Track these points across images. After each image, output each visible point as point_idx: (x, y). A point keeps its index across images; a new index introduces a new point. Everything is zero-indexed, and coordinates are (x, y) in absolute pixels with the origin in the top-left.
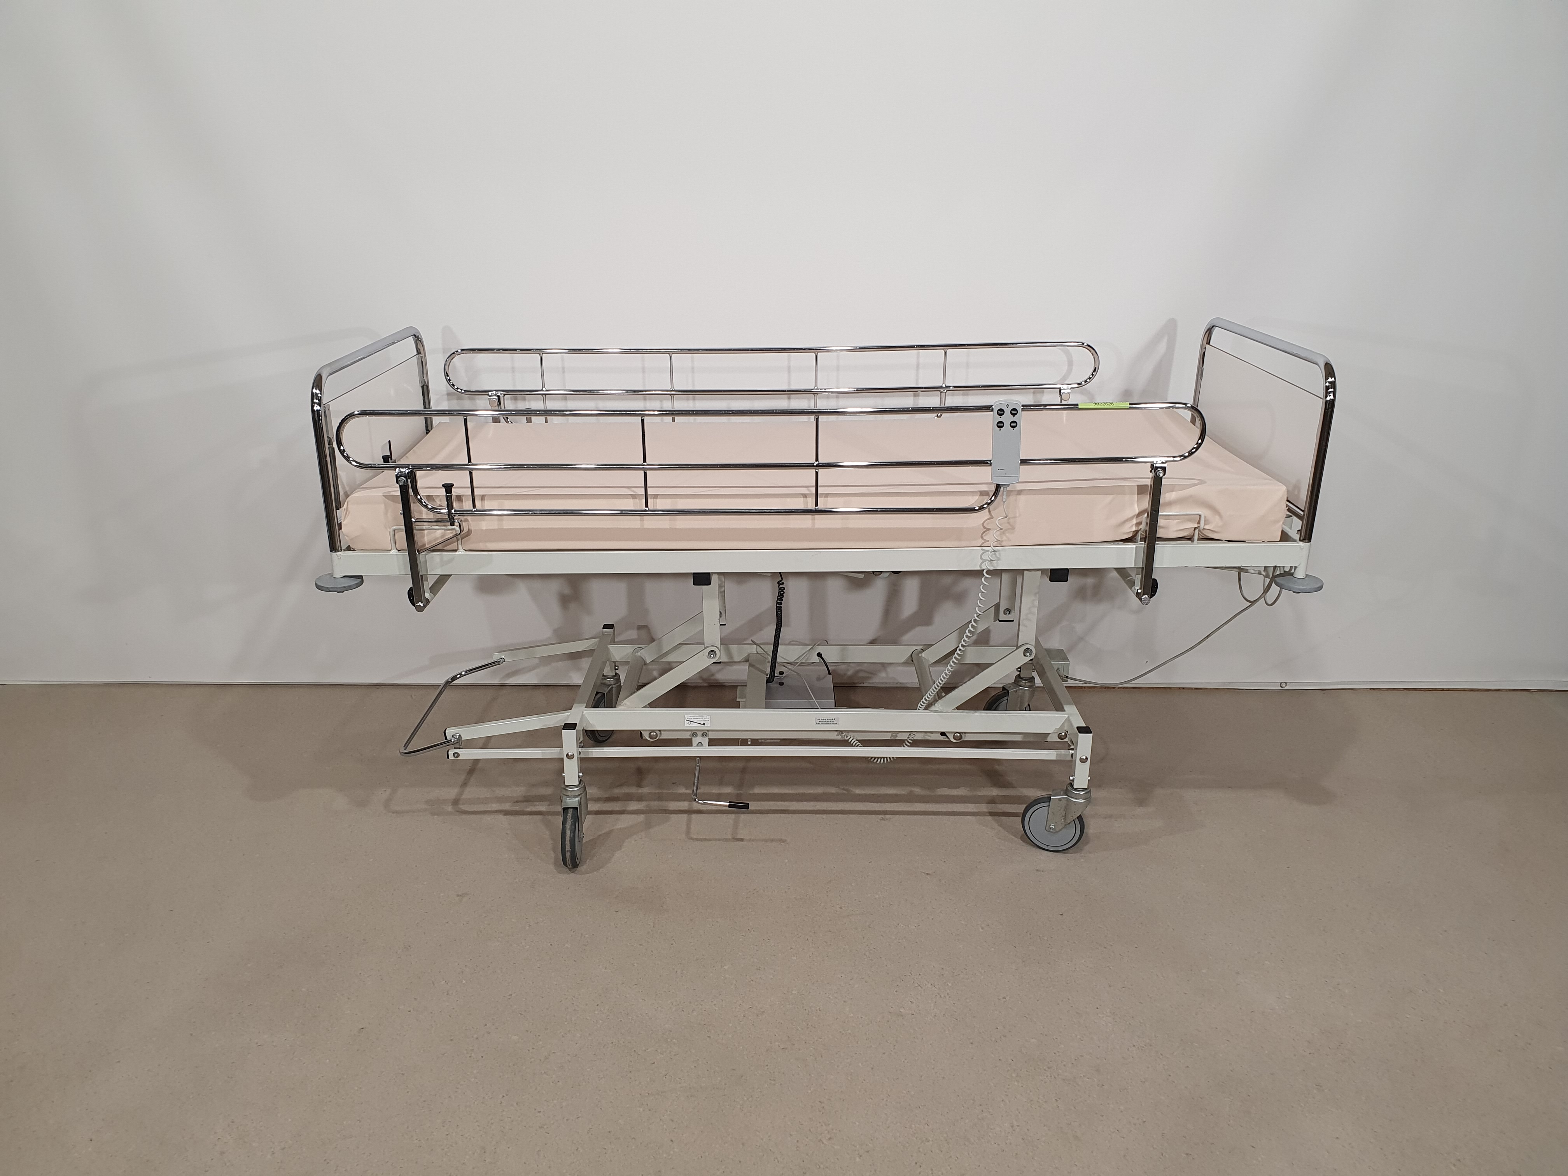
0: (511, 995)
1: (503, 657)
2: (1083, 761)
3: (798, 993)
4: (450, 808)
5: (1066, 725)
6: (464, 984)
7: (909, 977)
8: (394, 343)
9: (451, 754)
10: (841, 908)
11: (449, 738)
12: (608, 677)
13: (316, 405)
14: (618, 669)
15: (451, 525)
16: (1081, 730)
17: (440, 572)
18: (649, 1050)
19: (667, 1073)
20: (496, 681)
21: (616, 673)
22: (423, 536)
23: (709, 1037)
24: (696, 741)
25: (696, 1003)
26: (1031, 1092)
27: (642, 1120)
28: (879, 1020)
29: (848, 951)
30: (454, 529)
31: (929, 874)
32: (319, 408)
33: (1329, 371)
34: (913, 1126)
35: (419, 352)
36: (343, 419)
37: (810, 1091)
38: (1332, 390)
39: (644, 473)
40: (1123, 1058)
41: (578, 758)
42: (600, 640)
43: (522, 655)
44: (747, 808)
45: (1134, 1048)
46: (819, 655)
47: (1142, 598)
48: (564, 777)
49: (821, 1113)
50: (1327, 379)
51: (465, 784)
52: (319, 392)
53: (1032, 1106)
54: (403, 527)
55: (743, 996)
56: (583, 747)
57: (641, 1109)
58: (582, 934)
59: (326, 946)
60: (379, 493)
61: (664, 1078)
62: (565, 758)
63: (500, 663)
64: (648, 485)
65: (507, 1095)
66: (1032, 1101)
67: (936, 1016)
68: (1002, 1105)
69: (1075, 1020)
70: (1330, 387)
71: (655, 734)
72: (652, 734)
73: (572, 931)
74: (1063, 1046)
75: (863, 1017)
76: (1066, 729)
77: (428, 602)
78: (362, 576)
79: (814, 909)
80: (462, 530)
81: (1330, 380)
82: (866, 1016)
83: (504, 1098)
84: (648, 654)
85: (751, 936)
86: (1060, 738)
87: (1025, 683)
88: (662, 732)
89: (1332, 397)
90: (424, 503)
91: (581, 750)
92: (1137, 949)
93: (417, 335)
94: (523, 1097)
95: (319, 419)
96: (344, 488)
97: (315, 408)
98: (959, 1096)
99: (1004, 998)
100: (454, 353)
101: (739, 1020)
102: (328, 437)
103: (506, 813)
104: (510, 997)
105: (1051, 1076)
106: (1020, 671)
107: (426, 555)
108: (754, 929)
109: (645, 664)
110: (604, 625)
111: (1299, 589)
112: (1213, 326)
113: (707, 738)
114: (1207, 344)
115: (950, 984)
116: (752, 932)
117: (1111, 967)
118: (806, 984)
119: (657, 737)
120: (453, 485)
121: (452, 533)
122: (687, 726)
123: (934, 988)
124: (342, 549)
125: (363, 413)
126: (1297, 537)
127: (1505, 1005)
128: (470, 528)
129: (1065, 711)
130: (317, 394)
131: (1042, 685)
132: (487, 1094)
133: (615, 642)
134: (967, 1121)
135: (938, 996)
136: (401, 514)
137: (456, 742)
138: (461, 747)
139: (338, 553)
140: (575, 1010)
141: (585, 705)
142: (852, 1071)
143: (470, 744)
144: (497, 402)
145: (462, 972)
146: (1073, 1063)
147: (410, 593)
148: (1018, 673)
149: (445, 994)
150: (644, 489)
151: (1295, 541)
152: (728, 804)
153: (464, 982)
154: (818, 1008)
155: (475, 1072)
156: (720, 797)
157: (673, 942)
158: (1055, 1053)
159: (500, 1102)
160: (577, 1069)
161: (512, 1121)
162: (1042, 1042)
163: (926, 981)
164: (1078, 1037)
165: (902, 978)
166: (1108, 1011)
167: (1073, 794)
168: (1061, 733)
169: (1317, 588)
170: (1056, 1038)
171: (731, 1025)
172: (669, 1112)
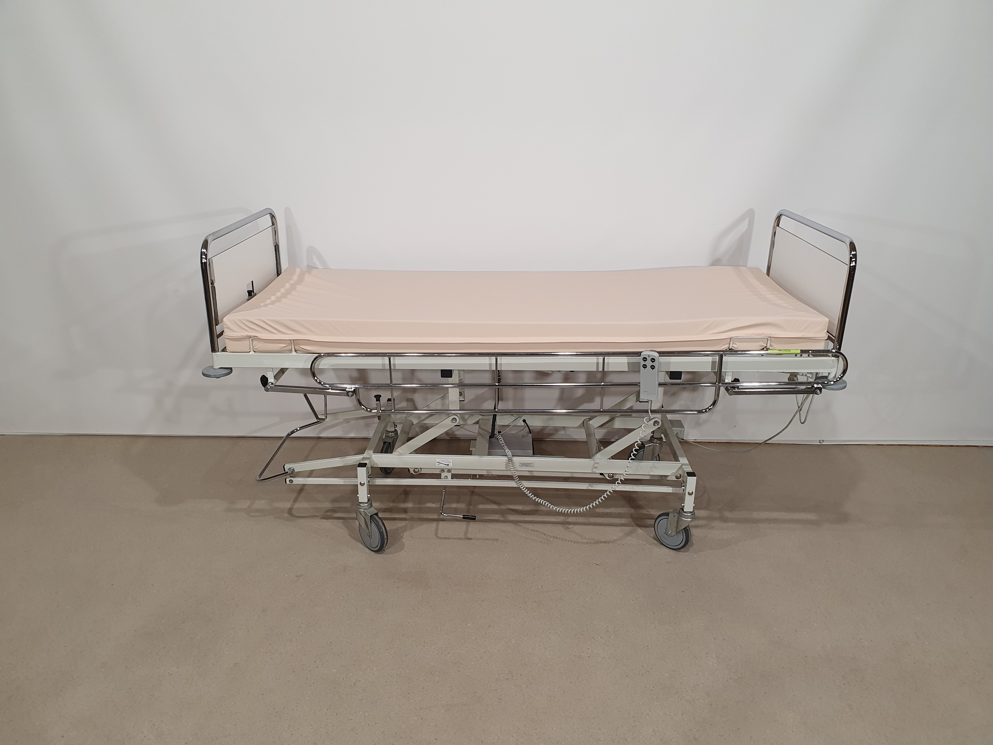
1: (324, 418)
2: (690, 494)
3: (516, 642)
4: (286, 515)
5: (680, 470)
7: (586, 632)
8: (259, 217)
9: (288, 480)
10: (542, 586)
11: (286, 470)
12: (390, 432)
13: (203, 259)
14: (396, 427)
16: (690, 474)
18: (420, 680)
20: (316, 434)
21: (395, 430)
23: (459, 671)
24: (443, 475)
25: (450, 648)
26: (665, 708)
27: (417, 725)
28: (567, 660)
29: (547, 615)
31: (598, 564)
32: (205, 261)
33: (852, 247)
34: (591, 730)
35: (273, 224)
37: (524, 707)
38: (854, 259)
40: (724, 686)
41: (367, 485)
43: (332, 418)
44: (474, 519)
45: (731, 680)
46: (524, 421)
47: (730, 391)
48: (358, 497)
49: (532, 722)
50: (851, 252)
51: (295, 501)
52: (206, 251)
53: (667, 718)
55: (480, 644)
56: (371, 478)
57: (416, 718)
58: (376, 602)
59: (212, 609)
61: (431, 698)
62: (359, 485)
63: (320, 422)
65: (330, 708)
66: (666, 714)
67: (604, 658)
68: (648, 717)
69: (693, 661)
70: (853, 258)
72: (416, 470)
73: (370, 600)
74: (685, 678)
75: (557, 658)
76: (680, 473)
78: (231, 368)
79: (525, 587)
81: (853, 253)
82: (559, 658)
83: (328, 710)
84: (414, 419)
85: (485, 604)
86: (677, 478)
87: (657, 441)
88: (422, 469)
89: (854, 264)
91: (370, 480)
92: (732, 615)
93: (272, 213)
94: (340, 710)
95: (205, 268)
97: (203, 261)
99: (647, 646)
101: (478, 660)
102: (211, 280)
103: (323, 518)
104: (331, 643)
105: (678, 698)
106: (653, 434)
108: (486, 600)
109: (412, 425)
110: (388, 399)
111: (831, 388)
112: (781, 215)
113: (451, 473)
114: (777, 226)
115: (613, 637)
116: (485, 602)
117: (715, 627)
118: (520, 636)
119: (419, 472)
122: (437, 466)
123: (602, 640)
124: (219, 350)
129: (680, 461)
130: (204, 252)
131: (665, 441)
132: (317, 708)
134: (625, 727)
135: (605, 645)
137: (291, 473)
138: (296, 476)
139: (216, 353)
140: (372, 652)
141: (372, 451)
142: (551, 694)
143: (301, 474)
145: (300, 627)
146: (692, 690)
149: (289, 641)
152: (462, 516)
153: (301, 633)
154: (529, 652)
155: (309, 693)
156: (456, 511)
157: (435, 608)
158: (681, 683)
159: (325, 713)
160: (375, 691)
161: (334, 726)
162: (672, 676)
163: (597, 635)
164: (695, 672)
165: (582, 633)
166: (714, 655)
167: (684, 515)
168: (676, 476)
169: (843, 387)
170: (681, 673)
171: (472, 663)
172: (434, 721)
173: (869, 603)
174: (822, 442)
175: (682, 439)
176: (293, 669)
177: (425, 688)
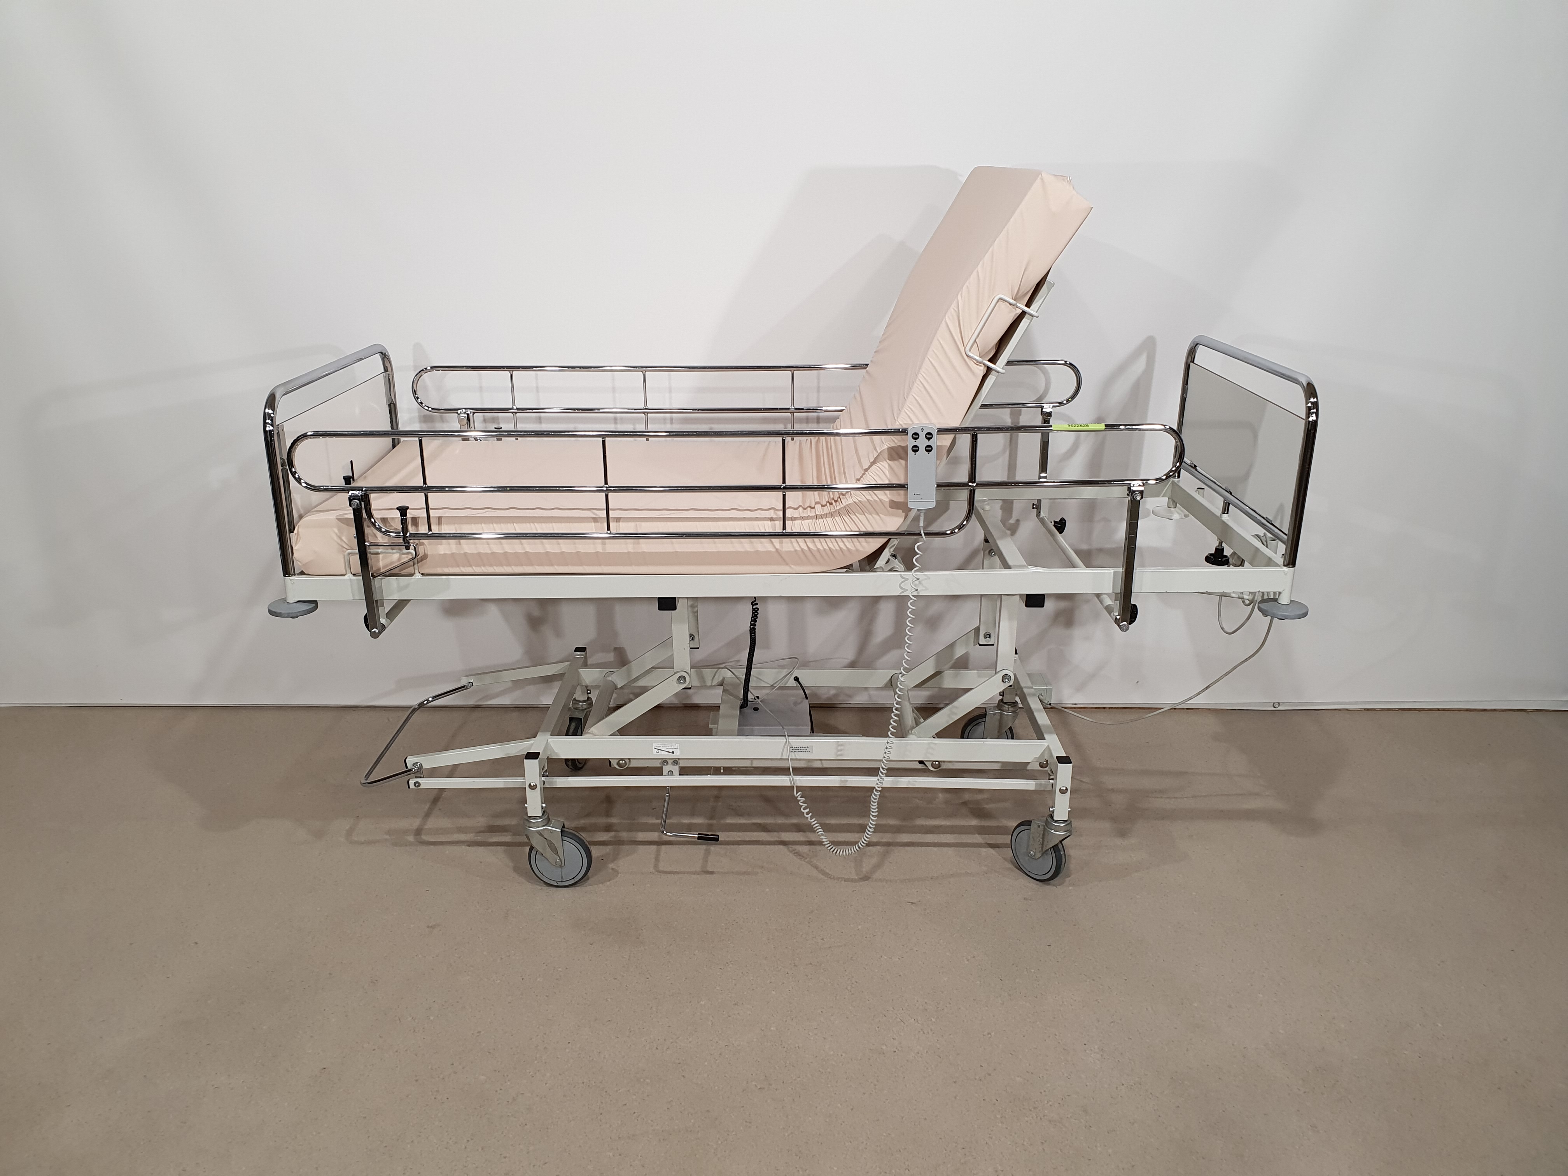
0: (479, 1032)
1: (472, 681)
2: (1063, 792)
3: (777, 1029)
4: (411, 838)
5: (1046, 753)
6: (431, 1021)
7: (891, 1012)
8: (361, 359)
9: (412, 783)
10: (823, 939)
11: (409, 766)
12: (579, 701)
13: (268, 425)
14: (590, 693)
15: (406, 549)
16: (1061, 760)
17: (397, 597)
18: (621, 1091)
19: (639, 1115)
20: (471, 703)
21: (589, 698)
22: (378, 561)
23: (683, 1076)
24: (666, 769)
25: (671, 1041)
26: (1015, 1134)
28: (859, 1058)
29: (829, 985)
30: (410, 553)
31: (914, 903)
32: (271, 428)
33: (1310, 391)
34: (894, 1171)
35: (386, 370)
36: (295, 439)
37: (786, 1134)
38: (1315, 410)
39: (606, 495)
40: (1112, 1097)
41: (540, 788)
42: (570, 665)
43: (488, 679)
44: (717, 840)
45: (1123, 1087)
46: (796, 679)
47: (1121, 624)
48: (526, 808)
49: (798, 1157)
50: (1308, 399)
51: (428, 815)
52: (272, 412)
53: (1017, 1149)
54: (357, 551)
55: (720, 1032)
56: (548, 776)
57: (611, 1154)
58: (555, 968)
59: (290, 981)
60: (332, 516)
61: (636, 1121)
62: (527, 788)
63: (468, 687)
64: (610, 507)
65: (472, 1139)
66: (1016, 1143)
67: (918, 1053)
68: (986, 1148)
69: (1062, 1058)
70: (1312, 408)
71: (624, 762)
72: (621, 762)
73: (545, 964)
74: (1049, 1085)
75: (844, 1055)
76: (1046, 758)
77: (384, 627)
78: (316, 601)
79: (795, 940)
80: (417, 555)
81: (1312, 400)
82: (846, 1054)
83: (469, 1142)
84: (619, 678)
86: (1041, 767)
87: (1008, 707)
88: (632, 760)
89: (1314, 418)
90: (377, 526)
91: (546, 779)
92: (1126, 981)
93: (384, 352)
94: (489, 1142)
95: (271, 440)
96: (298, 511)
97: (268, 429)
98: (941, 1139)
99: (989, 1034)
100: (423, 370)
101: (715, 1058)
102: (281, 458)
103: (471, 844)
104: (478, 1034)
105: (1037, 1117)
106: (1003, 696)
107: (381, 579)
108: (732, 962)
109: (616, 688)
110: (576, 648)
111: (1282, 615)
112: (1197, 344)
113: (678, 766)
114: (1191, 362)
115: (933, 1020)
116: (731, 965)
117: (1100, 1001)
118: (785, 1020)
119: (626, 765)
120: (408, 508)
121: (407, 557)
122: (655, 754)
123: (917, 1024)
124: (296, 573)
125: (317, 435)
126: (1281, 561)
127: (1505, 1040)
128: (426, 552)
129: (1045, 739)
130: (269, 414)
131: (1022, 706)
132: (451, 1139)
133: (587, 666)
134: (949, 1166)
135: (922, 1032)
136: (355, 537)
137: (416, 771)
138: (422, 776)
139: (291, 578)
140: (545, 1048)
141: (550, 733)
142: (831, 1112)
143: (434, 773)
144: (466, 420)
145: (430, 1008)
146: (1059, 1103)
147: (366, 618)
148: (1001, 697)
149: (412, 1031)
150: (605, 512)
151: (1277, 565)
152: (697, 836)
153: (432, 1018)
154: (797, 1045)
155: (439, 1115)
156: (690, 828)
157: (648, 976)
158: (1041, 1093)
159: (464, 1147)
160: (546, 1111)
161: (477, 1167)
162: (1028, 1081)
163: (909, 1016)
164: (1066, 1075)
165: (884, 1012)
166: (1096, 1047)
167: (1054, 826)
168: (1040, 763)
169: (1303, 614)
170: (1043, 1077)
171: (706, 1064)
172: (639, 1158)
173: (1348, 960)
174: (1277, 706)
175: (1049, 703)
176: (416, 1076)
177: (628, 1104)
